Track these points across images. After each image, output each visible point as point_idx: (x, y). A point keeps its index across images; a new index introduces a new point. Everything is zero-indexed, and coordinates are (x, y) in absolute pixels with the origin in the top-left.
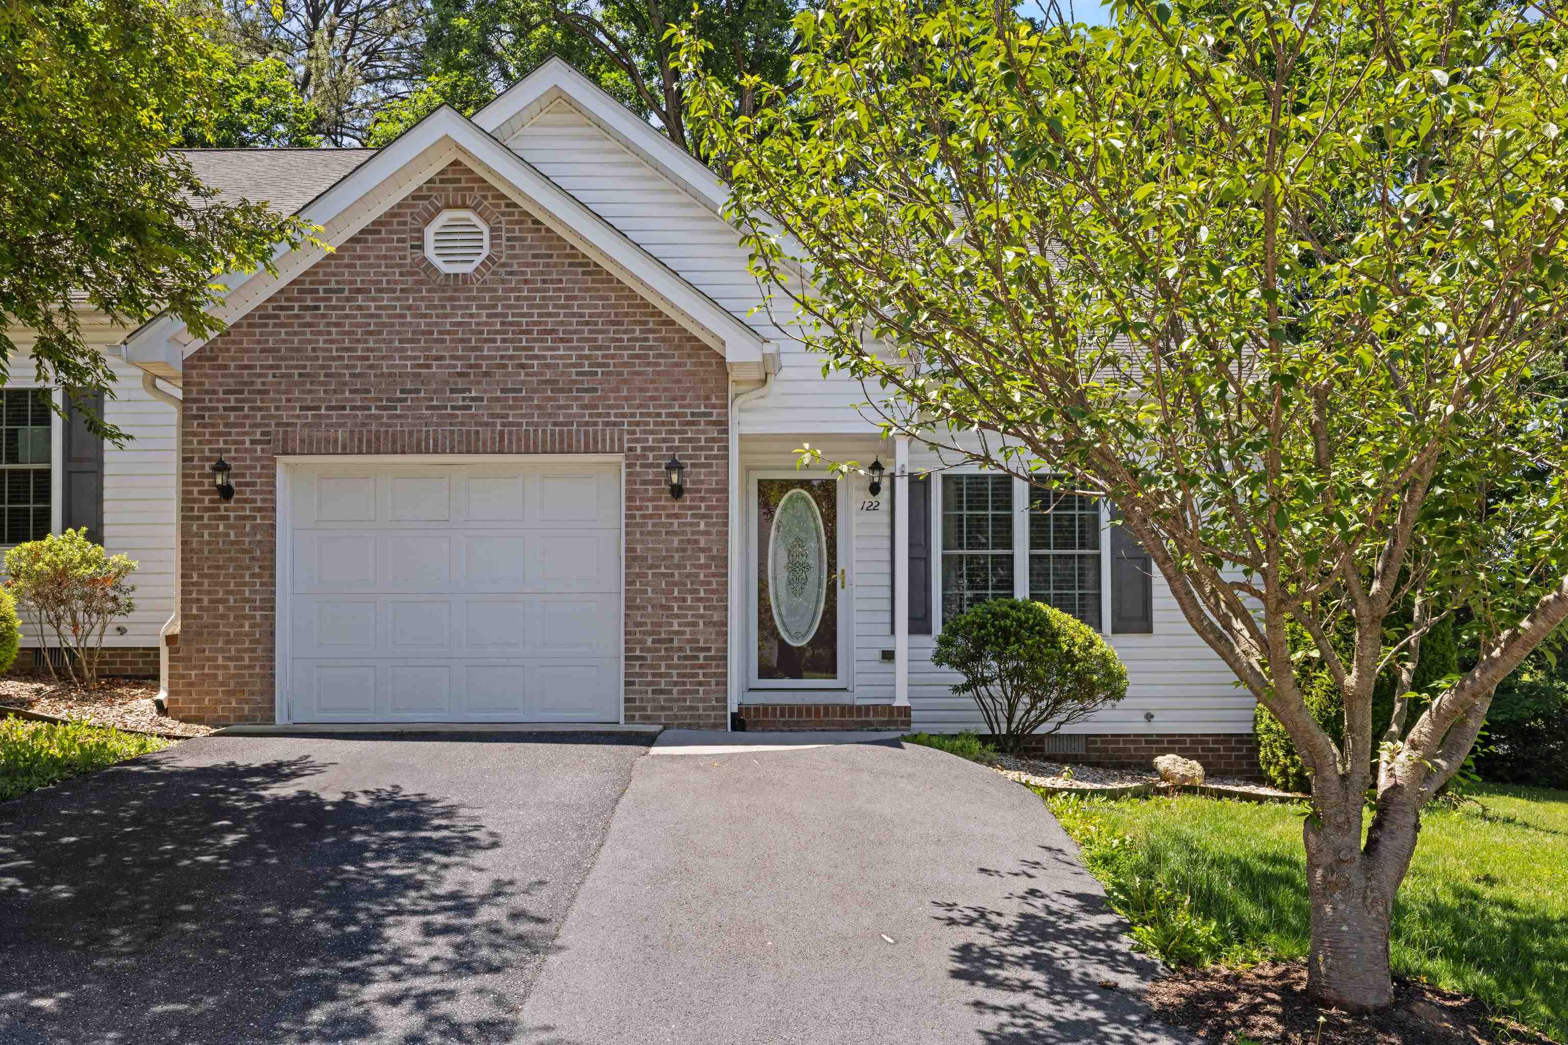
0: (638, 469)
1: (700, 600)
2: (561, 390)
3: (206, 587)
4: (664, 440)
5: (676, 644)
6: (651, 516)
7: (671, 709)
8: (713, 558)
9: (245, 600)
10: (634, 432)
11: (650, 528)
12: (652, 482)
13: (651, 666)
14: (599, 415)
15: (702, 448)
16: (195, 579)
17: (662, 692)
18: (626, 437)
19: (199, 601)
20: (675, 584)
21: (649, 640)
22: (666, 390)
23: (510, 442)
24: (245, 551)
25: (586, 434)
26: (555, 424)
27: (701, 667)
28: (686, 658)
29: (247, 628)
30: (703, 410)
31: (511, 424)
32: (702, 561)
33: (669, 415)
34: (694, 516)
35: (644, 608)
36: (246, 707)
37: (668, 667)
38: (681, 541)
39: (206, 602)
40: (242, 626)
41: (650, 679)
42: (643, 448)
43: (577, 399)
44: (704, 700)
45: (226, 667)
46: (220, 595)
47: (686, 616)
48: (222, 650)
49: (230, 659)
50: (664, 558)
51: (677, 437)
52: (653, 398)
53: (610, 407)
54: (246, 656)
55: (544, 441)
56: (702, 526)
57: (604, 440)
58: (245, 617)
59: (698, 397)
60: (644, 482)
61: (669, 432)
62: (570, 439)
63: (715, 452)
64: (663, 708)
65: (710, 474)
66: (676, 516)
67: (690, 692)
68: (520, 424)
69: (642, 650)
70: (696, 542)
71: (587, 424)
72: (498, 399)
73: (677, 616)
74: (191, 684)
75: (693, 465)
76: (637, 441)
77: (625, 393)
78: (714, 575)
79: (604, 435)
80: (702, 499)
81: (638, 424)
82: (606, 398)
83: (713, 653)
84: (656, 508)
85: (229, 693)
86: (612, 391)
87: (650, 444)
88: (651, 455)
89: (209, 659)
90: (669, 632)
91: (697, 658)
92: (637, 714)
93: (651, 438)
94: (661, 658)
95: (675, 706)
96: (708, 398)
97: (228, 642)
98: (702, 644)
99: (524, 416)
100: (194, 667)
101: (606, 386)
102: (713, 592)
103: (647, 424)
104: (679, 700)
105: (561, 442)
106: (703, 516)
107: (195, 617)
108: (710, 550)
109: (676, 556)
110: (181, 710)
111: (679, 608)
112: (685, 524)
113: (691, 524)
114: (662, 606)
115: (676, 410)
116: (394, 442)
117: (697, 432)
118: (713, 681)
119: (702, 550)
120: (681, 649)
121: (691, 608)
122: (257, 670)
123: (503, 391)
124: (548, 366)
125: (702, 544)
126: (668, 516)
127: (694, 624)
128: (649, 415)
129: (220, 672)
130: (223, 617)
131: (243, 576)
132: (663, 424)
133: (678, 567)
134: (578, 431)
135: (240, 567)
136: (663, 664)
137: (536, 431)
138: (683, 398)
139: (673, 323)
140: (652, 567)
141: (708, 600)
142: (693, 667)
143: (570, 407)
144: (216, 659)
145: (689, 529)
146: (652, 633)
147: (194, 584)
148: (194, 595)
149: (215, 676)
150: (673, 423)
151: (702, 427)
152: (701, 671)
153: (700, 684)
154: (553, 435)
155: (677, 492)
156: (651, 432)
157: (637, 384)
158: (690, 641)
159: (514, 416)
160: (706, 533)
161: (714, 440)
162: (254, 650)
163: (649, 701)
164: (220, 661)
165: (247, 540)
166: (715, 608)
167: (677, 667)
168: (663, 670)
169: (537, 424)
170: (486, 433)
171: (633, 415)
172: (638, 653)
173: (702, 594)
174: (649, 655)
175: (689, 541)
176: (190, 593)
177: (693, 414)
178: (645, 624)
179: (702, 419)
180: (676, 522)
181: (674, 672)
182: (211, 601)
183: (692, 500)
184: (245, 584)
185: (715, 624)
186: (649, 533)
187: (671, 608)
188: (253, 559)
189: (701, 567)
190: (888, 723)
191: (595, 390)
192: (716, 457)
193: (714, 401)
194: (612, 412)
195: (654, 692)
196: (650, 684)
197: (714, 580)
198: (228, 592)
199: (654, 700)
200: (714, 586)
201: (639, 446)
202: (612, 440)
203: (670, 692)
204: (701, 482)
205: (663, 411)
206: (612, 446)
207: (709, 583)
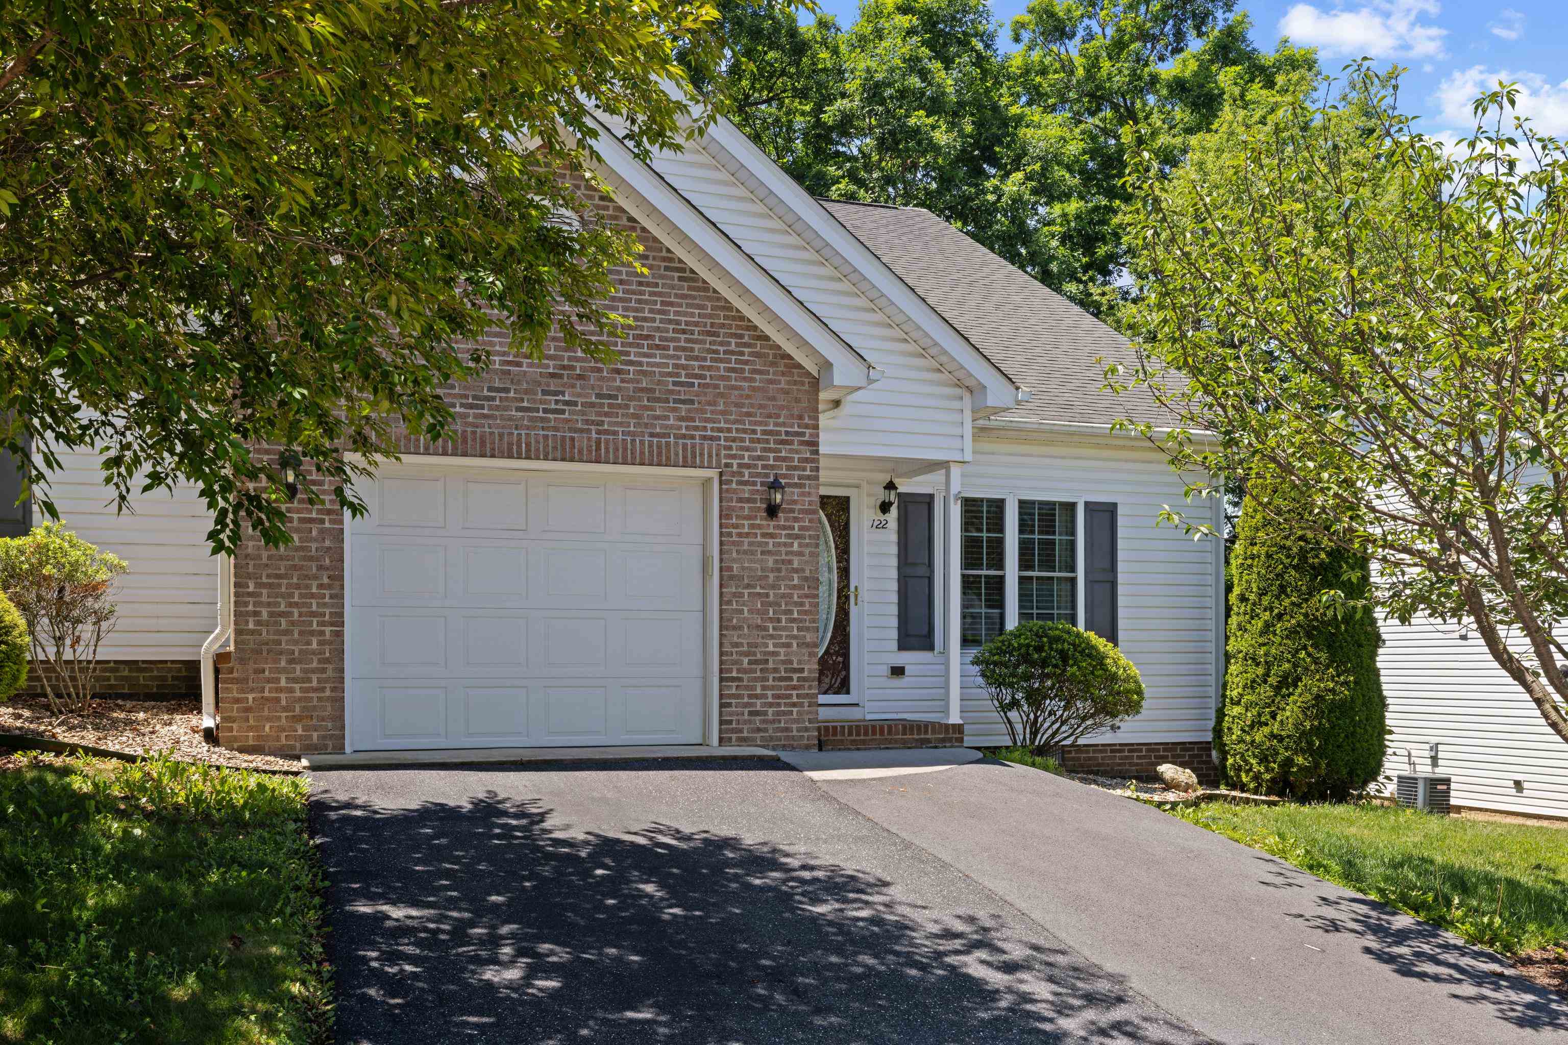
0: (734, 486)
1: (794, 620)
2: (658, 400)
3: (264, 599)
4: (759, 458)
5: (771, 665)
6: (747, 535)
7: (766, 730)
8: (806, 579)
9: (313, 614)
10: (730, 448)
11: (746, 547)
12: (748, 500)
13: (747, 688)
14: (696, 428)
15: (795, 468)
16: (251, 588)
17: (757, 713)
18: (723, 452)
19: (256, 614)
20: (770, 604)
21: (746, 660)
22: (761, 406)
23: (607, 449)
24: (311, 559)
25: (685, 446)
26: (652, 435)
27: (794, 688)
28: (781, 679)
29: (315, 646)
30: (796, 429)
31: (606, 432)
32: (796, 582)
33: (764, 432)
34: (789, 536)
35: (740, 628)
36: (315, 735)
37: (764, 688)
38: (776, 561)
39: (265, 615)
40: (309, 643)
41: (746, 700)
42: (740, 465)
43: (674, 410)
44: (796, 721)
45: (291, 690)
46: (282, 607)
47: (781, 637)
48: (284, 670)
49: (295, 680)
50: (760, 578)
51: (772, 455)
52: (749, 414)
53: (707, 420)
54: (314, 677)
55: (642, 453)
56: (796, 547)
57: (702, 454)
58: (312, 633)
59: (792, 416)
60: (740, 500)
61: (764, 450)
62: (669, 451)
63: (808, 473)
64: (759, 730)
65: (803, 494)
66: (772, 536)
67: (784, 713)
68: (615, 433)
69: (738, 671)
70: (790, 562)
71: (684, 436)
72: (592, 405)
73: (772, 637)
74: (248, 710)
75: (787, 485)
76: (734, 457)
77: (721, 407)
78: (807, 596)
79: (702, 450)
80: (796, 519)
81: (734, 440)
82: (704, 411)
83: (806, 674)
84: (752, 526)
85: (297, 719)
86: (709, 404)
87: (746, 461)
88: (746, 472)
89: (269, 681)
90: (766, 653)
91: (791, 679)
92: (734, 736)
93: (746, 454)
94: (755, 679)
95: (770, 727)
96: (801, 417)
97: (291, 661)
98: (795, 665)
99: (621, 424)
100: (252, 690)
101: (703, 399)
102: (806, 612)
103: (742, 440)
104: (773, 721)
105: (660, 454)
106: (797, 537)
107: (252, 632)
108: (803, 570)
109: (771, 575)
110: (235, 739)
111: (774, 629)
112: (779, 544)
113: (785, 544)
114: (758, 627)
115: (771, 428)
116: (483, 443)
117: (791, 451)
118: (806, 701)
119: (796, 571)
120: (776, 670)
121: (784, 629)
122: (328, 693)
123: (599, 396)
124: (644, 373)
125: (795, 565)
126: (764, 535)
127: (788, 645)
128: (745, 431)
129: (283, 696)
130: (286, 632)
131: (308, 587)
132: (759, 441)
133: (773, 587)
134: (676, 443)
135: (307, 577)
136: (759, 684)
137: (633, 441)
138: (778, 416)
139: (767, 338)
140: (748, 586)
141: (801, 621)
142: (787, 688)
143: (667, 418)
144: (278, 680)
145: (783, 549)
146: (747, 654)
147: (250, 594)
148: (251, 608)
149: (278, 700)
150: (767, 441)
151: (795, 447)
152: (794, 692)
153: (794, 705)
154: (651, 446)
155: (772, 511)
156: (747, 449)
157: (733, 398)
158: (784, 662)
159: (609, 423)
160: (800, 554)
161: (806, 460)
162: (324, 670)
163: (745, 722)
164: (283, 683)
165: (314, 546)
166: (808, 629)
167: (772, 688)
168: (759, 691)
169: (633, 434)
170: (581, 441)
171: (729, 430)
172: (734, 674)
173: (796, 615)
174: (745, 676)
175: (783, 561)
176: (246, 604)
177: (787, 433)
178: (742, 645)
179: (796, 439)
180: (771, 541)
181: (770, 693)
182: (271, 614)
183: (786, 520)
184: (313, 596)
185: (807, 645)
186: (745, 552)
187: (766, 629)
188: (320, 568)
189: (794, 587)
190: (943, 740)
191: (692, 402)
192: (809, 478)
193: (806, 421)
194: (709, 425)
195: (751, 713)
196: (746, 705)
197: (807, 601)
198: (290, 605)
199: (750, 722)
200: (807, 607)
201: (735, 462)
202: (710, 456)
203: (765, 713)
204: (795, 502)
205: (759, 428)
206: (710, 461)
207: (802, 604)
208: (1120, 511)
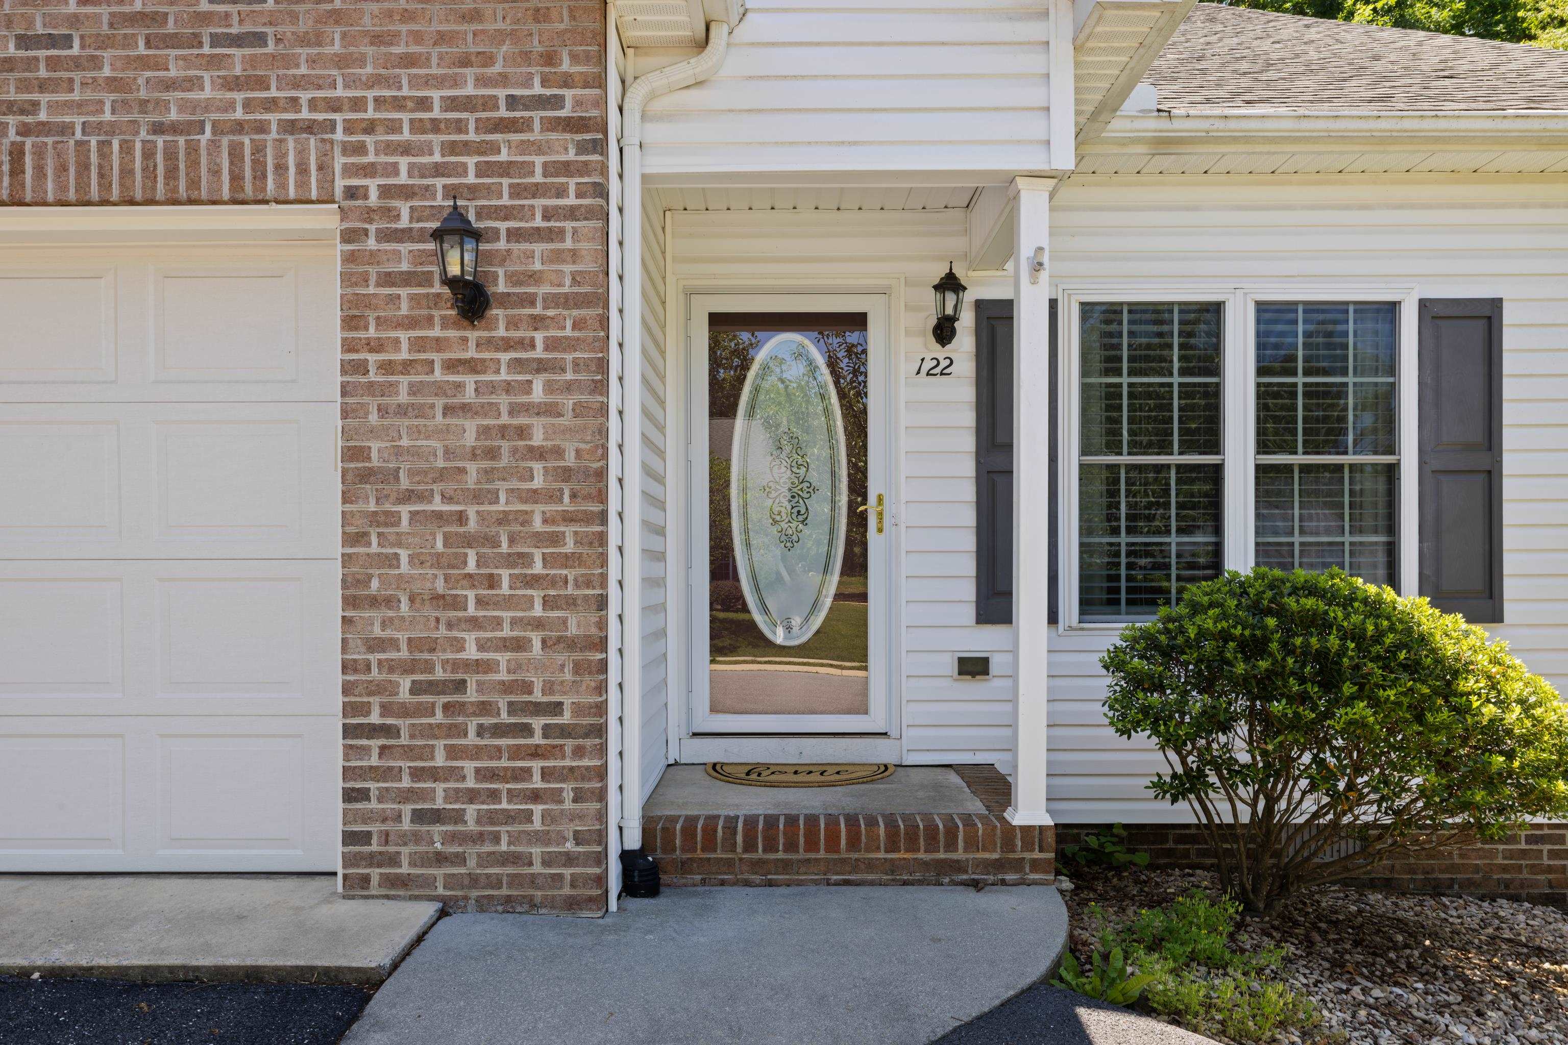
0: (371, 243)
1: (532, 581)
2: (173, 41)
4: (438, 170)
5: (472, 695)
6: (407, 366)
7: (461, 859)
8: (566, 474)
10: (360, 149)
11: (403, 397)
12: (407, 279)
13: (409, 752)
14: (271, 105)
15: (536, 191)
17: (437, 816)
18: (339, 161)
20: (469, 541)
21: (405, 683)
22: (442, 38)
23: (40, 171)
25: (236, 153)
26: (158, 129)
27: (536, 753)
28: (499, 730)
30: (537, 89)
31: (44, 128)
32: (538, 482)
33: (452, 104)
34: (517, 365)
35: (390, 602)
37: (453, 752)
38: (484, 432)
41: (406, 782)
42: (386, 192)
43: (213, 62)
44: (541, 838)
47: (498, 623)
50: (442, 475)
51: (471, 161)
52: (409, 61)
53: (297, 82)
55: (127, 172)
56: (538, 393)
57: (281, 168)
59: (526, 56)
60: (387, 279)
61: (452, 148)
62: (193, 164)
63: (571, 200)
64: (440, 859)
65: (557, 257)
66: (472, 366)
67: (509, 817)
68: (66, 129)
69: (386, 710)
70: (522, 432)
71: (239, 127)
72: (8, 64)
73: (475, 623)
75: (514, 235)
76: (369, 170)
77: (337, 48)
78: (569, 518)
79: (281, 156)
80: (537, 322)
81: (370, 127)
82: (290, 61)
83: (566, 718)
84: (418, 345)
86: (303, 40)
87: (403, 178)
88: (404, 208)
90: (456, 665)
91: (526, 730)
92: (375, 873)
93: (403, 162)
94: (432, 731)
95: (472, 851)
96: (550, 59)
98: (538, 696)
99: (79, 107)
101: (287, 29)
102: (567, 560)
103: (394, 127)
104: (480, 838)
105: (172, 173)
106: (541, 367)
108: (558, 452)
109: (472, 468)
111: (481, 602)
112: (492, 388)
113: (508, 387)
114: (437, 598)
115: (469, 90)
117: (525, 147)
118: (567, 789)
119: (539, 454)
120: (484, 708)
121: (508, 602)
123: (24, 41)
125: (538, 439)
126: (451, 366)
127: (520, 645)
128: (398, 104)
132: (435, 126)
133: (477, 497)
134: (214, 144)
136: (440, 745)
137: (104, 145)
138: (488, 60)
140: (408, 497)
141: (553, 582)
142: (516, 753)
143: (194, 83)
145: (503, 401)
146: (409, 668)
150: (459, 126)
151: (536, 134)
152: (536, 765)
153: (536, 796)
154: (149, 154)
155: (472, 302)
156: (406, 149)
157: (367, 23)
158: (507, 688)
159: (53, 107)
160: (549, 410)
161: (566, 168)
163: (404, 839)
166: (571, 603)
167: (476, 753)
168: (440, 761)
169: (112, 129)
171: (358, 104)
172: (375, 718)
173: (538, 568)
174: (403, 724)
175: (503, 431)
177: (513, 102)
178: (393, 644)
179: (537, 115)
180: (469, 381)
181: (469, 766)
183: (512, 324)
185: (571, 644)
186: (402, 411)
187: (458, 603)
189: (534, 496)
190: (999, 866)
191: (259, 39)
192: (572, 213)
193: (566, 66)
194: (305, 96)
195: (419, 816)
196: (407, 796)
197: (568, 531)
199: (417, 838)
200: (569, 547)
201: (373, 185)
202: (303, 170)
203: (458, 817)
204: (534, 278)
205: (436, 95)
206: (303, 184)
207: (556, 539)
208: (1509, 316)
